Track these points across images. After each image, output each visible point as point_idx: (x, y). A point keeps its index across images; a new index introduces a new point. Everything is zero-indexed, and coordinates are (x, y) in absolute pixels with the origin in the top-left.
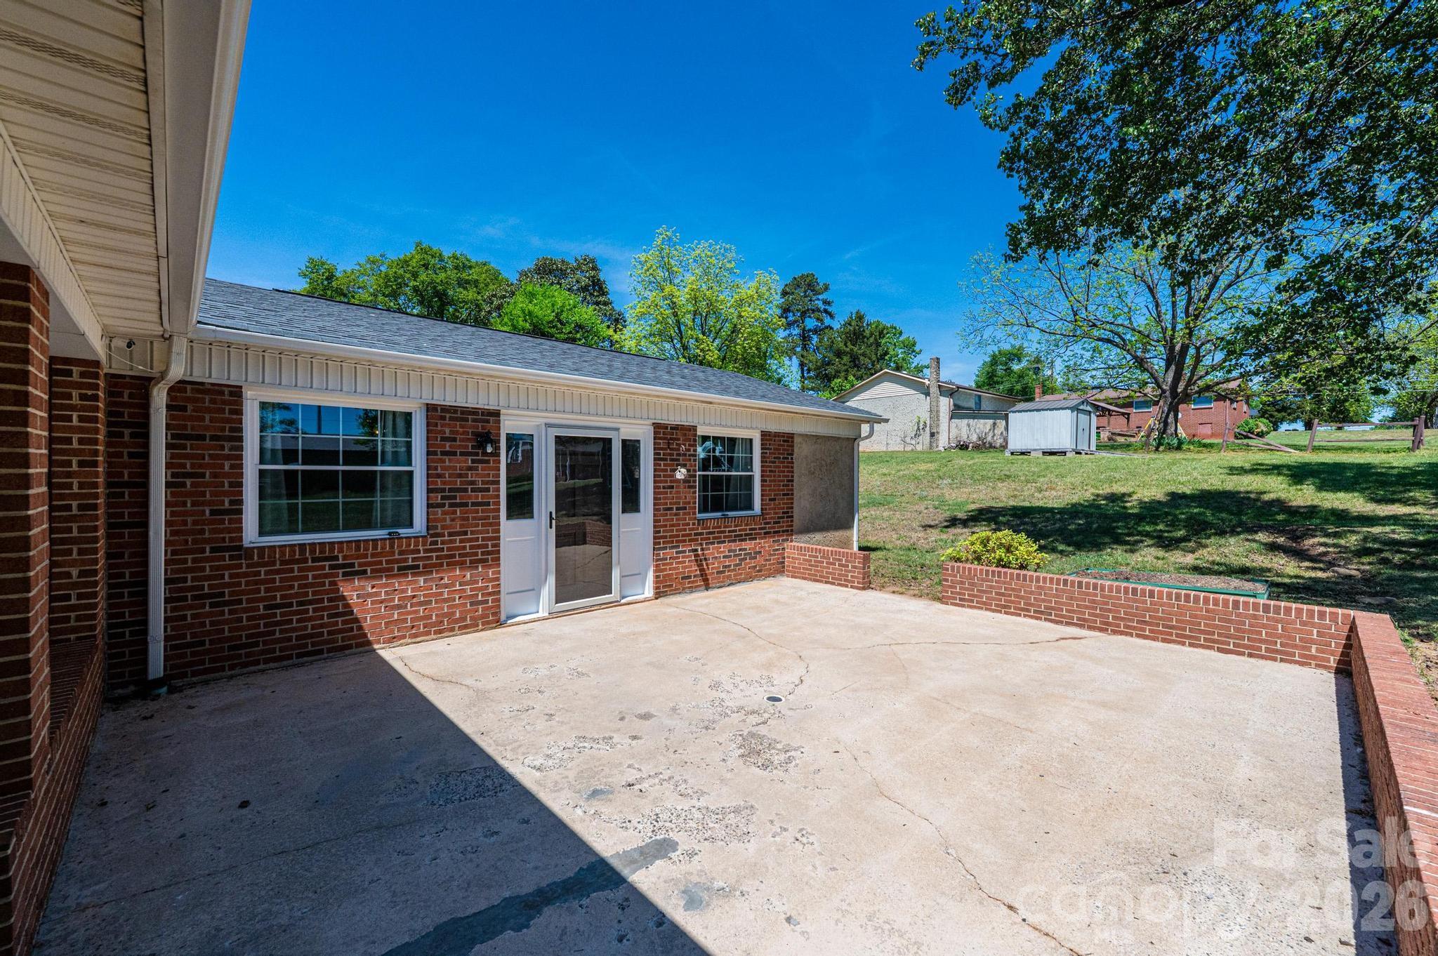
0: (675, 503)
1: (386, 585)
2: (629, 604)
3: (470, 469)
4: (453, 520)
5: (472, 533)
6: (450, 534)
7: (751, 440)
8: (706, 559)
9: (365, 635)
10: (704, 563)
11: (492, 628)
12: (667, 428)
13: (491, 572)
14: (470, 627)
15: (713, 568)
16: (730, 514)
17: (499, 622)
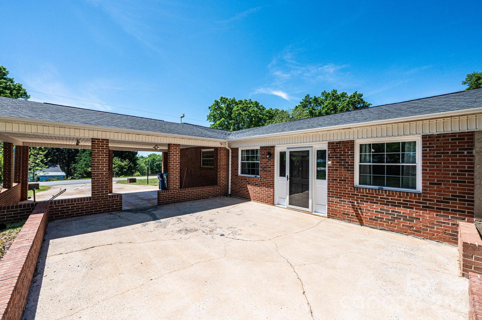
0: (339, 178)
1: (253, 187)
2: (315, 215)
3: (267, 162)
4: (264, 175)
5: (268, 178)
6: (264, 178)
7: (415, 142)
8: (360, 209)
9: (250, 197)
10: (359, 211)
11: (271, 205)
12: (334, 143)
13: (272, 190)
14: (267, 203)
15: (367, 215)
16: (385, 188)
17: (273, 204)
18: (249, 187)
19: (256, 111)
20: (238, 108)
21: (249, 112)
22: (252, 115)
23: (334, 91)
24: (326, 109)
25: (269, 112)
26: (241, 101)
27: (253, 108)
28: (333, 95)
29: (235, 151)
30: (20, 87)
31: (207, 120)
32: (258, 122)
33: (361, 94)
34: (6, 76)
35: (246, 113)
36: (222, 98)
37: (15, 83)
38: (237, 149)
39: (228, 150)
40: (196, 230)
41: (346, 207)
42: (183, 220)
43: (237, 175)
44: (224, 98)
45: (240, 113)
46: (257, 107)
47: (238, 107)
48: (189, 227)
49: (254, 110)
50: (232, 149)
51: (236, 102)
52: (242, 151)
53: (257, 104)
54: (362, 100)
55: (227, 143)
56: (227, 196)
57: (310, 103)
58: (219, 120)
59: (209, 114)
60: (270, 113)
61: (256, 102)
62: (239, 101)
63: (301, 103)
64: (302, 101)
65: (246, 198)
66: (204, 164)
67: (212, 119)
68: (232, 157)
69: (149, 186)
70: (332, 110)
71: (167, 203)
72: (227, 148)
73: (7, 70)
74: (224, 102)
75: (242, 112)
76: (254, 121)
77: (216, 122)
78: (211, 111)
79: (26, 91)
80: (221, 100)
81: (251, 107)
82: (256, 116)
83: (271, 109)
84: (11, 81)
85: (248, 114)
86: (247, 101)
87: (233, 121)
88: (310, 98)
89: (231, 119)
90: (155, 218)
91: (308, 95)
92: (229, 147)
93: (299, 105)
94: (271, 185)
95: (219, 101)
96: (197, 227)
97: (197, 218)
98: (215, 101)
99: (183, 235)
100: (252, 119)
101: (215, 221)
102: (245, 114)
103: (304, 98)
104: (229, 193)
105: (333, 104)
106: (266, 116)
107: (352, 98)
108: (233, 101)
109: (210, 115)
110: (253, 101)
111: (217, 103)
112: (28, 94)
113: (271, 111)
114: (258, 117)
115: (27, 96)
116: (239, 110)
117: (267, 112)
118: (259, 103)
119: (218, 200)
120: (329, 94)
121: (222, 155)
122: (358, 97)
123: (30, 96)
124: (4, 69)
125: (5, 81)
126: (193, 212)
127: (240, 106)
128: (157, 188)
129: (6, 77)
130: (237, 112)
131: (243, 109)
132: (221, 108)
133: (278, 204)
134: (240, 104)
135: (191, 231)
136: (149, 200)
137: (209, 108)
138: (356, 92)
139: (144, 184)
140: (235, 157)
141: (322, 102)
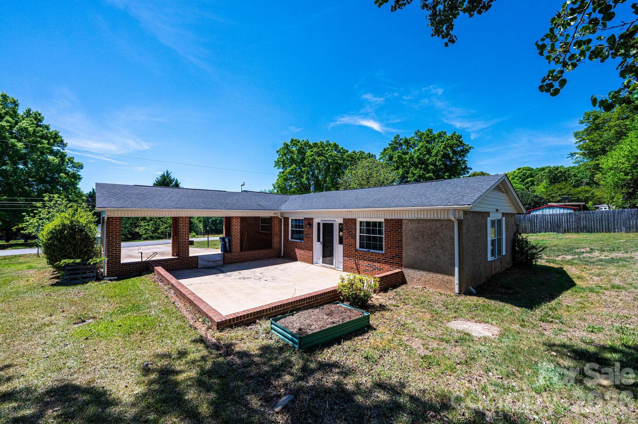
0: (349, 243)
1: (299, 250)
2: (335, 270)
3: (309, 230)
4: (306, 240)
5: (309, 243)
6: (306, 243)
7: (381, 223)
8: (359, 264)
9: (297, 258)
10: (358, 266)
12: (346, 220)
13: (311, 252)
14: (308, 262)
15: (362, 268)
16: (371, 251)
17: (312, 263)
18: (296, 250)
19: (334, 156)
20: (312, 153)
21: (325, 157)
22: (330, 160)
23: (429, 130)
24: (418, 154)
25: (351, 156)
26: (316, 144)
27: (331, 152)
28: (428, 135)
29: (286, 219)
30: (56, 134)
31: (275, 166)
32: (337, 169)
33: (460, 135)
34: (41, 122)
35: (321, 158)
36: (292, 140)
37: (51, 130)
38: (288, 218)
39: (281, 219)
40: (251, 278)
41: (352, 263)
42: (242, 273)
43: (288, 240)
44: (296, 140)
45: (314, 159)
46: (336, 150)
47: (312, 151)
48: (245, 276)
49: (331, 155)
50: (284, 218)
51: (310, 145)
52: (292, 220)
53: (336, 146)
54: (461, 142)
55: (279, 213)
56: (280, 258)
57: (401, 145)
58: (290, 166)
59: (276, 160)
60: (352, 158)
61: (335, 144)
62: (313, 144)
63: (390, 145)
64: (391, 143)
65: (294, 259)
66: (262, 230)
67: (281, 166)
68: (284, 225)
69: (210, 249)
70: (425, 155)
71: (231, 263)
72: (279, 217)
73: (42, 116)
74: (295, 145)
75: (316, 158)
76: (332, 168)
77: (286, 169)
78: (279, 155)
79: (62, 138)
80: (292, 142)
81: (328, 150)
82: (335, 162)
83: (354, 152)
84: (47, 128)
85: (325, 160)
86: (323, 143)
87: (306, 168)
88: (401, 140)
89: (304, 166)
90: (223, 272)
91: (398, 136)
92: (282, 216)
93: (388, 148)
94: (311, 249)
95: (289, 144)
96: (251, 277)
97: (252, 272)
98: (284, 144)
99: (242, 280)
100: (329, 166)
101: (264, 274)
102: (321, 161)
103: (393, 139)
104: (282, 255)
105: (426, 147)
106: (348, 160)
107: (450, 140)
108: (307, 144)
109: (278, 160)
110: (332, 142)
111: (287, 145)
112: (65, 142)
113: (353, 155)
114: (337, 163)
115: (64, 144)
116: (313, 155)
117: (349, 157)
118: (338, 145)
119: (272, 261)
120: (423, 134)
121: (275, 223)
122: (456, 139)
123: (66, 144)
124: (40, 115)
125: (41, 129)
126: (250, 269)
127: (315, 150)
128: (219, 251)
129: (42, 124)
130: (311, 158)
131: (318, 153)
132: (292, 152)
133: (316, 263)
134: (314, 147)
135: (247, 278)
136: (214, 261)
137: (277, 152)
138: (455, 132)
139: (204, 247)
140: (286, 225)
141: (414, 144)
